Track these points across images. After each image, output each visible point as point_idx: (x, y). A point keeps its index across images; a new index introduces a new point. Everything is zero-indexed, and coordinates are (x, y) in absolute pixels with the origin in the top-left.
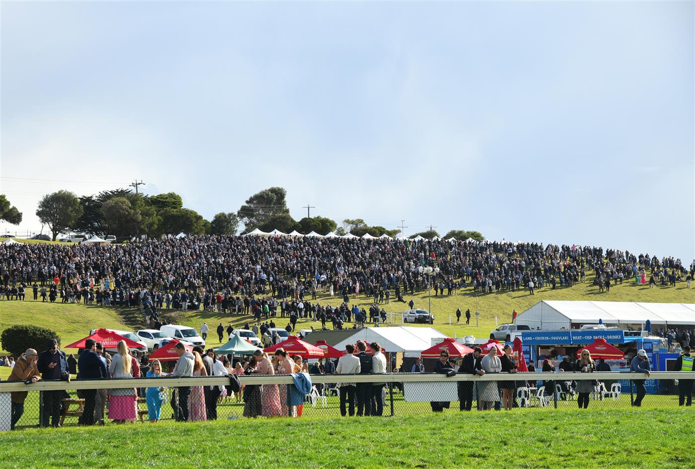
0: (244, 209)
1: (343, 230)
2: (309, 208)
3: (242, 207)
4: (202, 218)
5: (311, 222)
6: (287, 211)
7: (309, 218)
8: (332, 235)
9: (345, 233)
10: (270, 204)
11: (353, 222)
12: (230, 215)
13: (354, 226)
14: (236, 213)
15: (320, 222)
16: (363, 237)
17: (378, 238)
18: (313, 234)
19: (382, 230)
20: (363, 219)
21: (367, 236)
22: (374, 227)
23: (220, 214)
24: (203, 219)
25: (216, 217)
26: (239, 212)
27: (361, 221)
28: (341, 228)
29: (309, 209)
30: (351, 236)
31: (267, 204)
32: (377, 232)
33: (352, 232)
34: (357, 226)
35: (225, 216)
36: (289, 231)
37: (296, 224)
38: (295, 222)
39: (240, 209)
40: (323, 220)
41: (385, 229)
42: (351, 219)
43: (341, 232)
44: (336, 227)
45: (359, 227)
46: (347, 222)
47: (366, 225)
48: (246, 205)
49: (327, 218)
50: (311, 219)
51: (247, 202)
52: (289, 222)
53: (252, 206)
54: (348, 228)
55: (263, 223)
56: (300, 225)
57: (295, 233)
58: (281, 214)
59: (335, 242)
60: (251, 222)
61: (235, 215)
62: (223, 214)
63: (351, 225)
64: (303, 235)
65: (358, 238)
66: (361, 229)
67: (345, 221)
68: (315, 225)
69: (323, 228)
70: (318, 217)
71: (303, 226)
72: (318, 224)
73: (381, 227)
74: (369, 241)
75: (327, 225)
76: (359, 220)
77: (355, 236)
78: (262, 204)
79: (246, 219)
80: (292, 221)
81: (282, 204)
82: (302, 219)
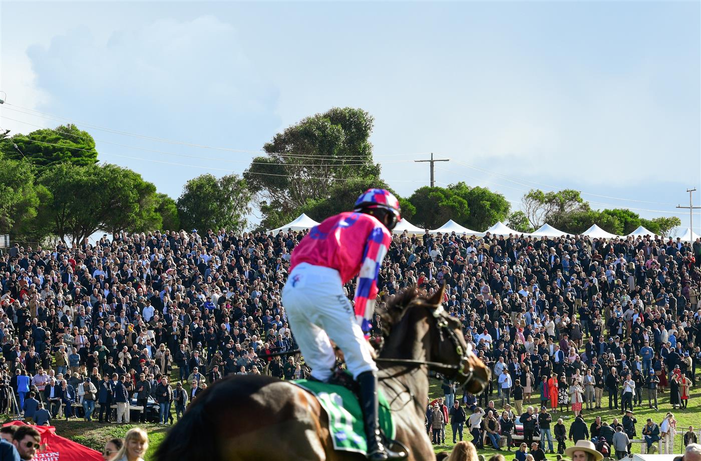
0: (259, 166)
1: (524, 220)
2: (432, 162)
3: (255, 161)
4: (155, 189)
5: (439, 199)
6: (375, 171)
8: (501, 229)
9: (535, 225)
10: (330, 153)
11: (551, 199)
12: (228, 181)
13: (556, 208)
14: (241, 178)
15: (464, 198)
19: (630, 219)
20: (576, 189)
22: (607, 212)
23: (200, 179)
24: (157, 192)
25: (189, 187)
26: (246, 176)
27: (574, 196)
28: (521, 214)
29: (432, 166)
31: (321, 152)
32: (617, 222)
34: (562, 208)
35: (215, 186)
39: (250, 167)
40: (472, 193)
41: (637, 216)
42: (545, 192)
43: (518, 222)
44: (506, 210)
45: (568, 210)
46: (537, 197)
47: (585, 207)
48: (265, 155)
50: (442, 191)
51: (268, 149)
53: (281, 158)
54: (539, 214)
55: (313, 202)
57: (404, 226)
61: (239, 183)
62: (209, 180)
63: (547, 206)
64: (424, 231)
66: (572, 217)
67: (530, 196)
68: (453, 207)
69: (473, 214)
70: (459, 187)
71: (419, 208)
72: (461, 203)
73: (626, 212)
75: (482, 207)
76: (566, 193)
77: (564, 234)
78: (308, 152)
79: (264, 195)
81: (360, 155)
82: (417, 191)
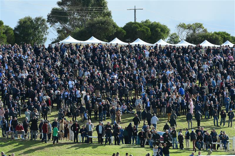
0: (55, 12)
1: (177, 37)
2: (135, 10)
3: (53, 9)
4: (3, 23)
5: (137, 27)
6: (109, 14)
7: (135, 23)
9: (180, 40)
10: (88, 6)
11: (189, 27)
12: (38, 19)
13: (191, 31)
14: (45, 18)
15: (148, 27)
16: (201, 45)
17: (219, 46)
18: (140, 42)
19: (226, 36)
20: (201, 23)
21: (206, 44)
22: (216, 33)
23: (25, 18)
24: (4, 24)
25: (20, 22)
26: (49, 17)
27: (200, 26)
28: (175, 34)
29: (135, 12)
30: (186, 44)
31: (84, 6)
32: (220, 38)
33: (188, 40)
34: (194, 31)
35: (32, 22)
36: (110, 39)
37: (119, 29)
38: (118, 27)
39: (50, 13)
40: (152, 25)
41: (229, 35)
42: (186, 24)
43: (174, 39)
44: (168, 33)
45: (197, 32)
46: (183, 26)
47: (205, 31)
48: (57, 7)
49: (157, 22)
50: (138, 24)
51: (59, 4)
52: (111, 28)
53: (66, 8)
54: (184, 34)
55: (78, 29)
56: (124, 31)
57: (116, 41)
58: (101, 18)
59: (167, 51)
60: (64, 28)
61: (43, 20)
62: (29, 19)
63: (187, 30)
64: (127, 44)
65: (194, 46)
66: (199, 36)
67: (180, 26)
68: (143, 31)
69: (153, 34)
70: (146, 22)
71: (128, 32)
72: (147, 29)
73: (224, 33)
74: (208, 50)
75: (157, 31)
76: (196, 24)
77: (190, 44)
78: (77, 5)
79: (58, 25)
80: (115, 26)
81: (102, 6)
82: (127, 24)
